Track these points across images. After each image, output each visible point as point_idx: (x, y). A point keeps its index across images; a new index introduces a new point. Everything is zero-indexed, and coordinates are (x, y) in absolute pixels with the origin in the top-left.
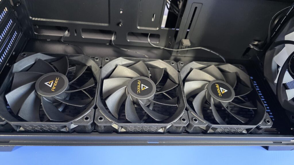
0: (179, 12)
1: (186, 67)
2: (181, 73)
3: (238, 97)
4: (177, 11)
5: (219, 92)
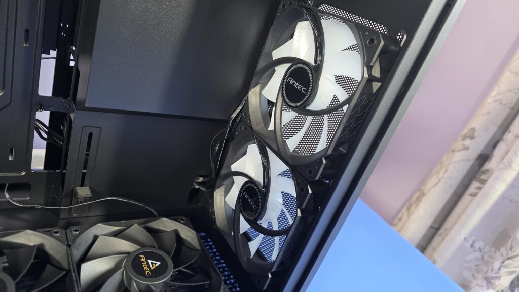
0: (63, 142)
1: (84, 235)
2: (72, 248)
3: (180, 268)
4: (60, 140)
5: (146, 268)
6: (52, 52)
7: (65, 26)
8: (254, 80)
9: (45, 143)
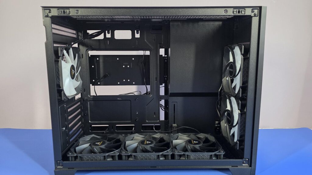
4: (167, 110)
5: (193, 143)
6: (163, 84)
7: (166, 76)
8: (223, 76)
9: (164, 111)
